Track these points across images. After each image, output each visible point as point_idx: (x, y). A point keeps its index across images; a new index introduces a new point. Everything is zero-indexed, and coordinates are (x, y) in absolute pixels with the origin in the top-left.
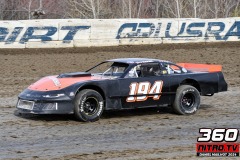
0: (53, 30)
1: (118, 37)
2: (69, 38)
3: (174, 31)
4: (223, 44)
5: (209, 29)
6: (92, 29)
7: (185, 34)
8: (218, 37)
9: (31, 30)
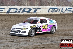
0: (30, 9)
1: (49, 12)
2: (35, 12)
3: (64, 10)
6: (41, 9)
7: (67, 11)
9: (24, 9)
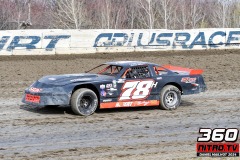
0: (36, 39)
1: (95, 46)
2: (51, 46)
3: (145, 41)
4: (189, 52)
5: (176, 39)
6: (72, 39)
7: (155, 43)
8: (184, 46)
9: (17, 38)
